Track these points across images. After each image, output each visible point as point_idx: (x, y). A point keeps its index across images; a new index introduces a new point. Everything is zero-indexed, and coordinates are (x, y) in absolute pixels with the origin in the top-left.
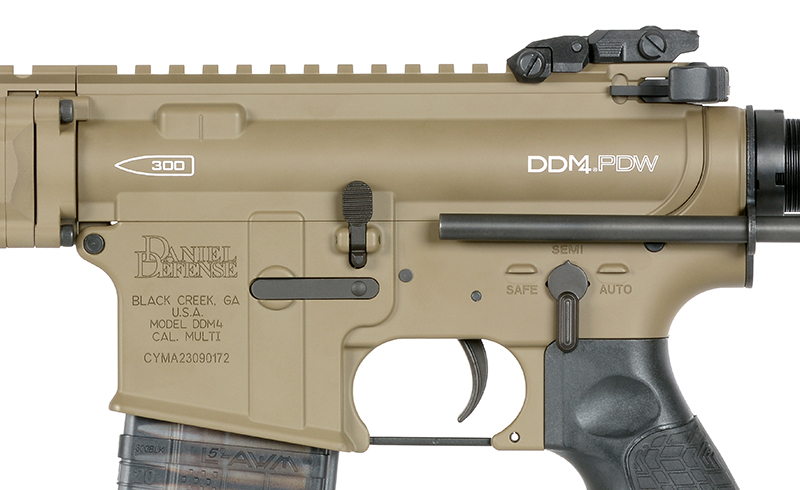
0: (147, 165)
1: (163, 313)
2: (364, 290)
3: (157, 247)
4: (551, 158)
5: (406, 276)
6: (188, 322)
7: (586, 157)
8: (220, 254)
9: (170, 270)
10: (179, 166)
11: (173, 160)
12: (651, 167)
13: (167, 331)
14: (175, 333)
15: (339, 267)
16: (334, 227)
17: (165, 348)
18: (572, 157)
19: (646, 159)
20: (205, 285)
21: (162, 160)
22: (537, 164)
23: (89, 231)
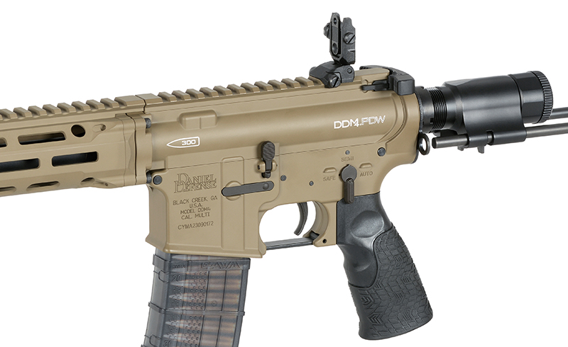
0: (180, 143)
1: (186, 207)
2: (267, 187)
3: (183, 178)
4: (343, 121)
5: (283, 178)
6: (196, 210)
7: (357, 120)
8: (209, 178)
9: (189, 188)
10: (193, 142)
11: (191, 140)
12: (383, 121)
13: (187, 215)
14: (192, 215)
15: (258, 178)
16: (256, 161)
17: (187, 222)
18: (351, 120)
19: (381, 118)
20: (203, 193)
21: (186, 140)
22: (338, 125)
23: (155, 174)
